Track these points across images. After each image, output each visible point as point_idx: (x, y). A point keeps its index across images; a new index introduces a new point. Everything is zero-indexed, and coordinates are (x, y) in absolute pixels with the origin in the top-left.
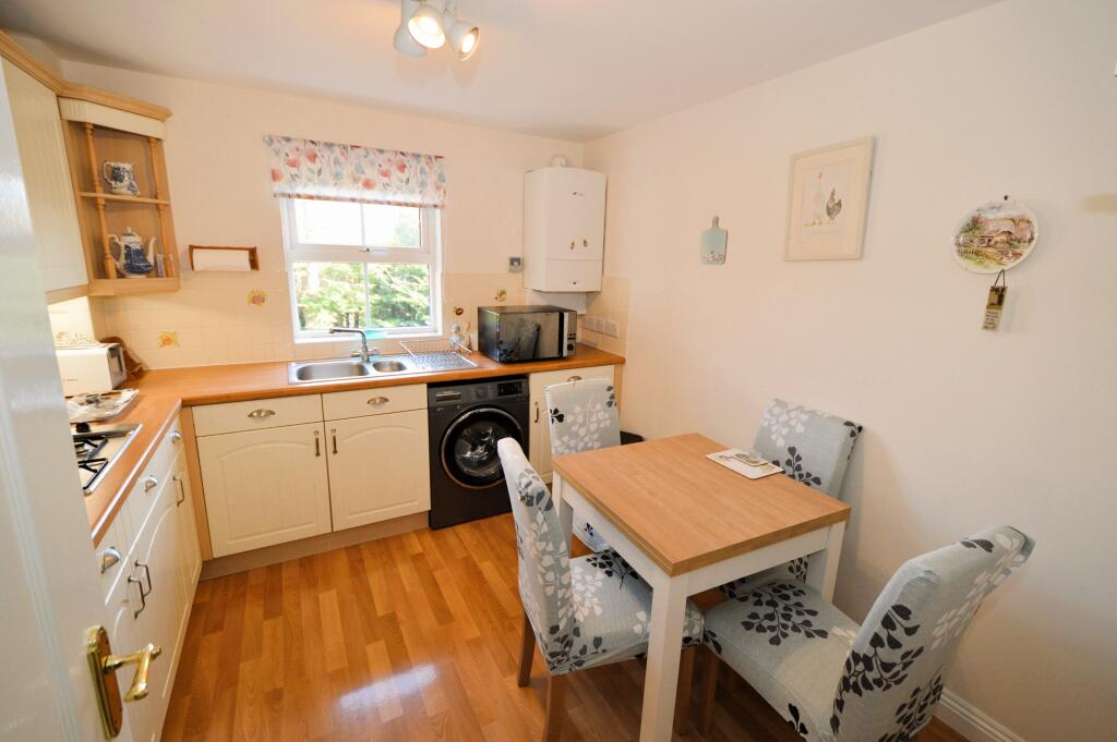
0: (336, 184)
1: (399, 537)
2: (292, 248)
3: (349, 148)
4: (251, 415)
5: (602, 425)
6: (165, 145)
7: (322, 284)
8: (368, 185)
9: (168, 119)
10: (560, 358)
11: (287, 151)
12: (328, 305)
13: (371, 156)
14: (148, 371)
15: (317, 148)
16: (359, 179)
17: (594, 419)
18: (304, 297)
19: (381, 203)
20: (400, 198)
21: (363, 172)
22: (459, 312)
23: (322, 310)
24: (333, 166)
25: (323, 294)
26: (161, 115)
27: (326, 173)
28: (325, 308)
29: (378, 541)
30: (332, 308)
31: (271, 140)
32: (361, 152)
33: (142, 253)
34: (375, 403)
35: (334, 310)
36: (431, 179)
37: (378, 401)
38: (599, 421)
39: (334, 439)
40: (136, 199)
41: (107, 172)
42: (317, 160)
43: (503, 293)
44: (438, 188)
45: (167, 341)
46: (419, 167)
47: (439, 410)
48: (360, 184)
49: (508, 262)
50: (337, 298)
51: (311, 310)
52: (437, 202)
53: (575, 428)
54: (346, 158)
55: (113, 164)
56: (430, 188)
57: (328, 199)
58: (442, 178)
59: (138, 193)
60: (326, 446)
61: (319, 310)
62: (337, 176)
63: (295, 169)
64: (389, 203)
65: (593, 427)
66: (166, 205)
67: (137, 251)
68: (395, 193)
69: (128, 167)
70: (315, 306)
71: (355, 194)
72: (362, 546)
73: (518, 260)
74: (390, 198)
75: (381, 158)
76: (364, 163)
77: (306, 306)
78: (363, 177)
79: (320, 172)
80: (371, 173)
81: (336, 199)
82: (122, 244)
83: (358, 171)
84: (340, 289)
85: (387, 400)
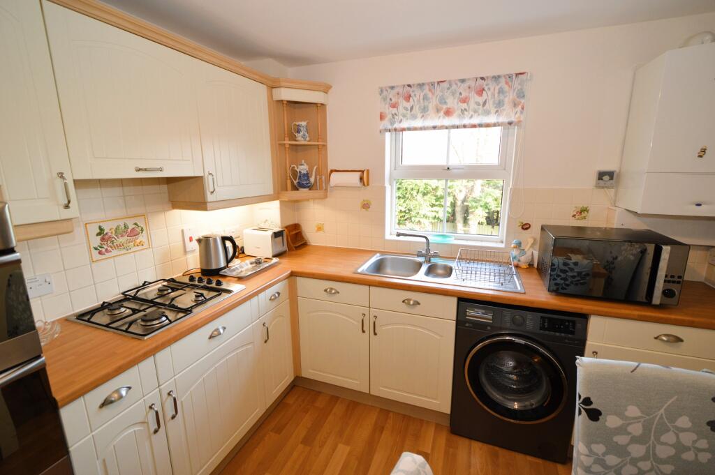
0: (423, 116)
1: (422, 421)
2: (395, 169)
3: (436, 85)
4: (326, 290)
5: (689, 456)
6: (327, 107)
7: (483, 191)
8: (448, 113)
9: (330, 91)
10: (648, 303)
11: (391, 96)
12: (483, 204)
13: (454, 87)
14: (310, 245)
15: (411, 90)
16: (442, 109)
17: (669, 438)
18: (470, 199)
19: (458, 127)
20: (476, 121)
21: (445, 103)
22: (526, 227)
23: (479, 208)
24: (422, 101)
25: (481, 197)
26: (326, 89)
27: (416, 110)
28: (481, 206)
29: (404, 416)
30: (486, 206)
31: (382, 91)
32: (445, 85)
33: (307, 176)
34: (409, 304)
35: (486, 208)
36: (510, 96)
37: (412, 303)
38: (680, 448)
39: (374, 323)
40: (306, 143)
41: (294, 129)
42: (411, 98)
43: (584, 210)
44: (515, 105)
45: (320, 229)
46: (497, 88)
47: (467, 325)
48: (442, 114)
49: (595, 176)
50: (490, 200)
51: (472, 207)
52: (513, 119)
53: (621, 440)
54: (433, 94)
55: (297, 123)
56: (507, 106)
57: (415, 129)
58: (521, 95)
59: (308, 139)
60: (370, 327)
61: (477, 208)
62: (424, 110)
63: (395, 109)
64: (465, 126)
65: (664, 452)
66: (324, 146)
67: (304, 174)
68: (471, 117)
69: (304, 123)
70: (474, 204)
71: (437, 122)
72: (391, 414)
73: (611, 175)
74: (466, 121)
75: (462, 88)
76: (447, 94)
77: (470, 205)
78: (445, 107)
79: (412, 109)
80: (452, 102)
81: (421, 129)
82: (298, 170)
83: (440, 103)
84: (493, 195)
85: (419, 304)
